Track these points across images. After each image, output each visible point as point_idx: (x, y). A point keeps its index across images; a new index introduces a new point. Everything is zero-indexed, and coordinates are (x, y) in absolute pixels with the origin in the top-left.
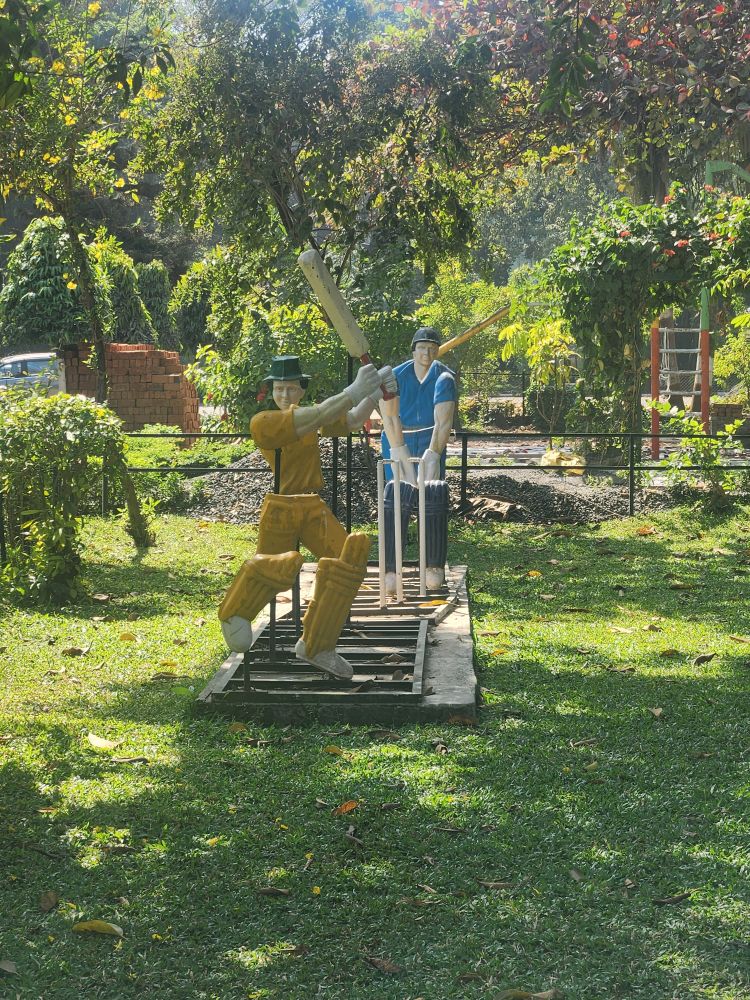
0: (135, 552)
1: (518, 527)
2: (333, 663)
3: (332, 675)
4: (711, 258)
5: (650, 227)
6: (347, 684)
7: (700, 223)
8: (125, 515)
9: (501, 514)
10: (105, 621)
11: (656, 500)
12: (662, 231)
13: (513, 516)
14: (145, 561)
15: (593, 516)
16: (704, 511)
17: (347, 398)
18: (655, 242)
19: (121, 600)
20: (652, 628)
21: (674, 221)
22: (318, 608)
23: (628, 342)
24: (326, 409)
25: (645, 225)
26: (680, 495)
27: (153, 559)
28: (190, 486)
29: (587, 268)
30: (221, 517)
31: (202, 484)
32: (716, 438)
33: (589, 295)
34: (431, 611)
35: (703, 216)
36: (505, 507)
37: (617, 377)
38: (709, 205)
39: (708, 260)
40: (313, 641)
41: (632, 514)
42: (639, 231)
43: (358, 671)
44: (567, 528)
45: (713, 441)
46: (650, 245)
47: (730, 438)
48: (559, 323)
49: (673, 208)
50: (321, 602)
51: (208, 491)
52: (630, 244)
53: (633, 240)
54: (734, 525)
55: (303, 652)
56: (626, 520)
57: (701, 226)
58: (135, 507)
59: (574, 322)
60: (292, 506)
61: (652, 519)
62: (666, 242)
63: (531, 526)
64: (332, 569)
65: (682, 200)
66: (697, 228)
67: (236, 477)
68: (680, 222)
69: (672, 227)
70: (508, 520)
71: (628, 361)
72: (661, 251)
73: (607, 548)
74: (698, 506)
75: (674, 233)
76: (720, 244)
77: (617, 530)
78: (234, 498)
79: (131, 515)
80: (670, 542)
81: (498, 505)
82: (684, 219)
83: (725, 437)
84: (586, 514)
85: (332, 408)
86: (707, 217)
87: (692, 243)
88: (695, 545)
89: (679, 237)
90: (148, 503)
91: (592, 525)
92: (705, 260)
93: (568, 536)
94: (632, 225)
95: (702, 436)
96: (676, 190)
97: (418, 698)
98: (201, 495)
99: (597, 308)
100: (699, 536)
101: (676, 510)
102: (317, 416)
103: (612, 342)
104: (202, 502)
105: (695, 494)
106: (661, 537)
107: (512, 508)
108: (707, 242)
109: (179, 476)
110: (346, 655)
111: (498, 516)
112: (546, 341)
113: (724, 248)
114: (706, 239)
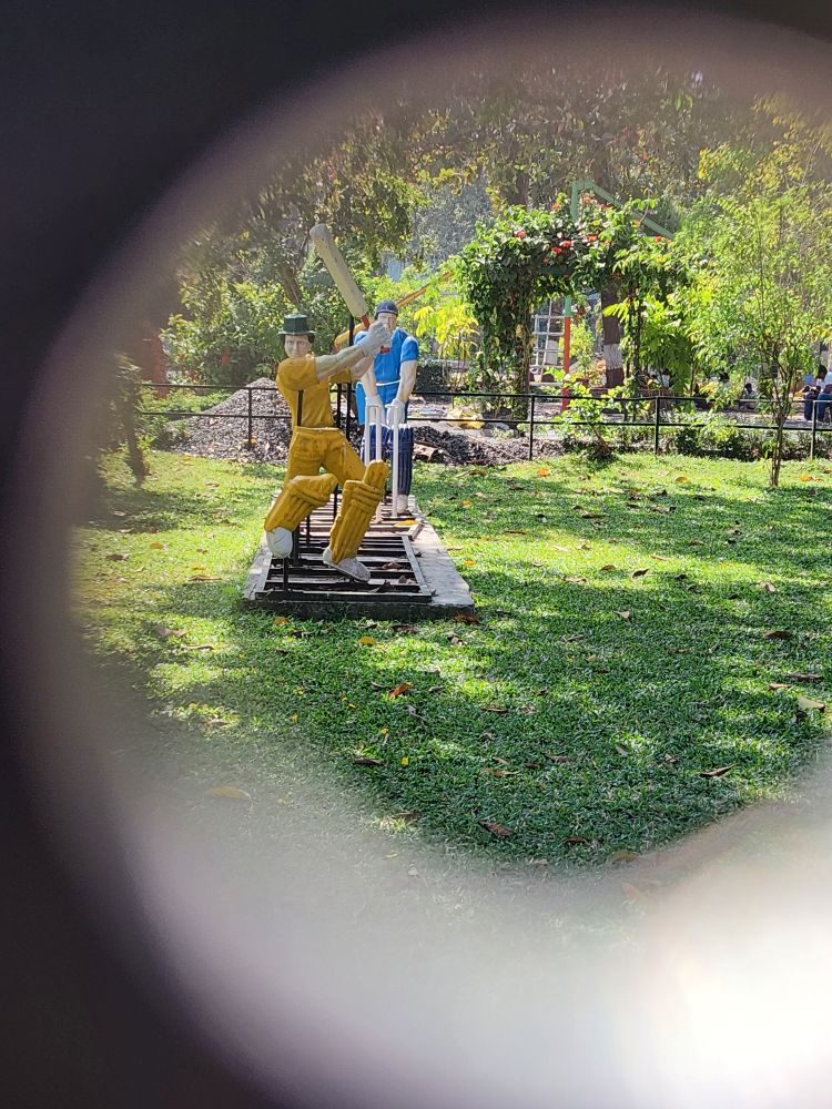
0: (134, 480)
1: (440, 467)
2: (355, 568)
3: (352, 579)
4: (590, 256)
5: (541, 229)
6: (365, 586)
7: (580, 228)
8: (125, 448)
9: (427, 457)
10: (130, 533)
11: (549, 448)
12: (551, 234)
13: (437, 458)
14: (145, 486)
15: (500, 460)
16: (590, 459)
18: (545, 242)
19: (136, 517)
20: (584, 547)
21: (560, 225)
22: (344, 523)
23: (520, 323)
25: (537, 228)
26: (568, 446)
27: (150, 485)
28: (173, 427)
29: (489, 262)
30: (201, 453)
31: (184, 427)
32: (600, 400)
33: (490, 284)
34: (407, 529)
35: (582, 222)
36: (429, 452)
37: (509, 352)
38: (587, 214)
39: (587, 257)
40: (339, 550)
41: (531, 459)
42: (533, 233)
43: (374, 575)
44: (480, 468)
45: (598, 402)
46: (542, 244)
47: (612, 400)
48: (463, 307)
49: (559, 215)
50: (346, 517)
51: (188, 432)
52: (525, 243)
53: (528, 240)
54: (614, 468)
55: (330, 558)
56: (526, 463)
57: (581, 230)
58: (133, 441)
59: (477, 306)
61: (548, 463)
62: (554, 244)
63: (451, 466)
64: (356, 489)
65: (566, 209)
66: (578, 232)
67: (212, 421)
68: (565, 225)
69: (558, 230)
70: (432, 462)
71: (519, 339)
72: (550, 250)
73: (515, 486)
74: (584, 454)
75: (560, 235)
76: (596, 246)
77: (520, 471)
78: (210, 438)
79: (130, 449)
80: (566, 482)
81: (424, 449)
82: (567, 224)
83: (607, 399)
84: (494, 458)
86: (585, 223)
87: (575, 244)
88: (588, 485)
89: (564, 239)
90: (144, 439)
91: (500, 467)
92: (585, 257)
93: (483, 475)
94: (526, 227)
95: (588, 398)
96: (563, 201)
97: (428, 599)
98: (183, 435)
99: (495, 294)
100: (589, 478)
101: (567, 456)
103: (507, 323)
104: (183, 441)
105: (582, 446)
106: (557, 478)
107: (436, 452)
108: (585, 244)
109: (164, 419)
110: (367, 564)
111: (424, 458)
112: (451, 321)
113: (600, 249)
114: (585, 241)
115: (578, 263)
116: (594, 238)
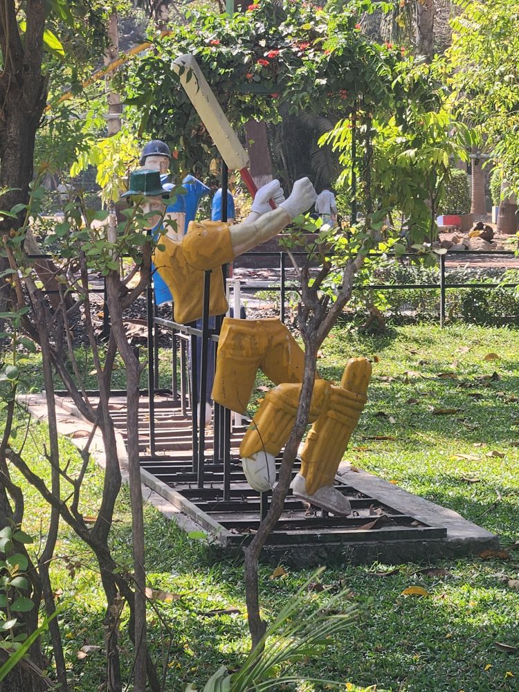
2: (335, 498)
4: (305, 69)
5: (239, 36)
7: (285, 33)
12: (252, 42)
17: (284, 214)
18: (246, 52)
21: (262, 30)
24: (264, 226)
25: (233, 34)
35: (288, 25)
38: (293, 15)
39: (303, 70)
42: (227, 41)
46: (242, 55)
47: (384, 256)
49: (258, 17)
52: (221, 54)
53: (224, 50)
57: (286, 36)
60: (255, 330)
66: (284, 38)
68: (267, 32)
69: (260, 37)
72: (253, 62)
74: (352, 328)
75: (263, 43)
76: (311, 56)
82: (270, 28)
83: (379, 255)
85: (270, 224)
86: (292, 27)
87: (283, 53)
89: (268, 48)
92: (299, 71)
94: (220, 34)
102: (255, 234)
108: (296, 54)
113: (317, 59)
114: (295, 49)
115: (290, 79)
116: (307, 46)
